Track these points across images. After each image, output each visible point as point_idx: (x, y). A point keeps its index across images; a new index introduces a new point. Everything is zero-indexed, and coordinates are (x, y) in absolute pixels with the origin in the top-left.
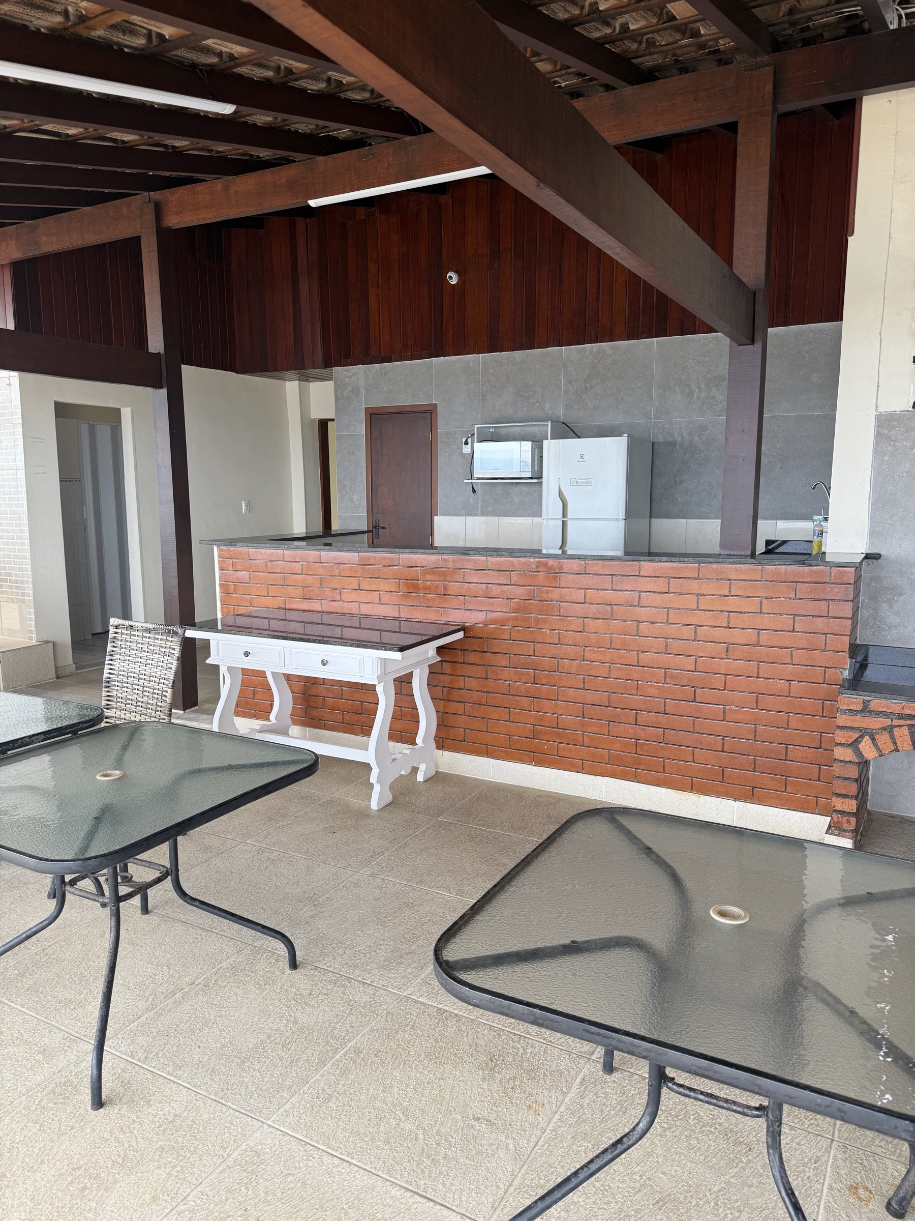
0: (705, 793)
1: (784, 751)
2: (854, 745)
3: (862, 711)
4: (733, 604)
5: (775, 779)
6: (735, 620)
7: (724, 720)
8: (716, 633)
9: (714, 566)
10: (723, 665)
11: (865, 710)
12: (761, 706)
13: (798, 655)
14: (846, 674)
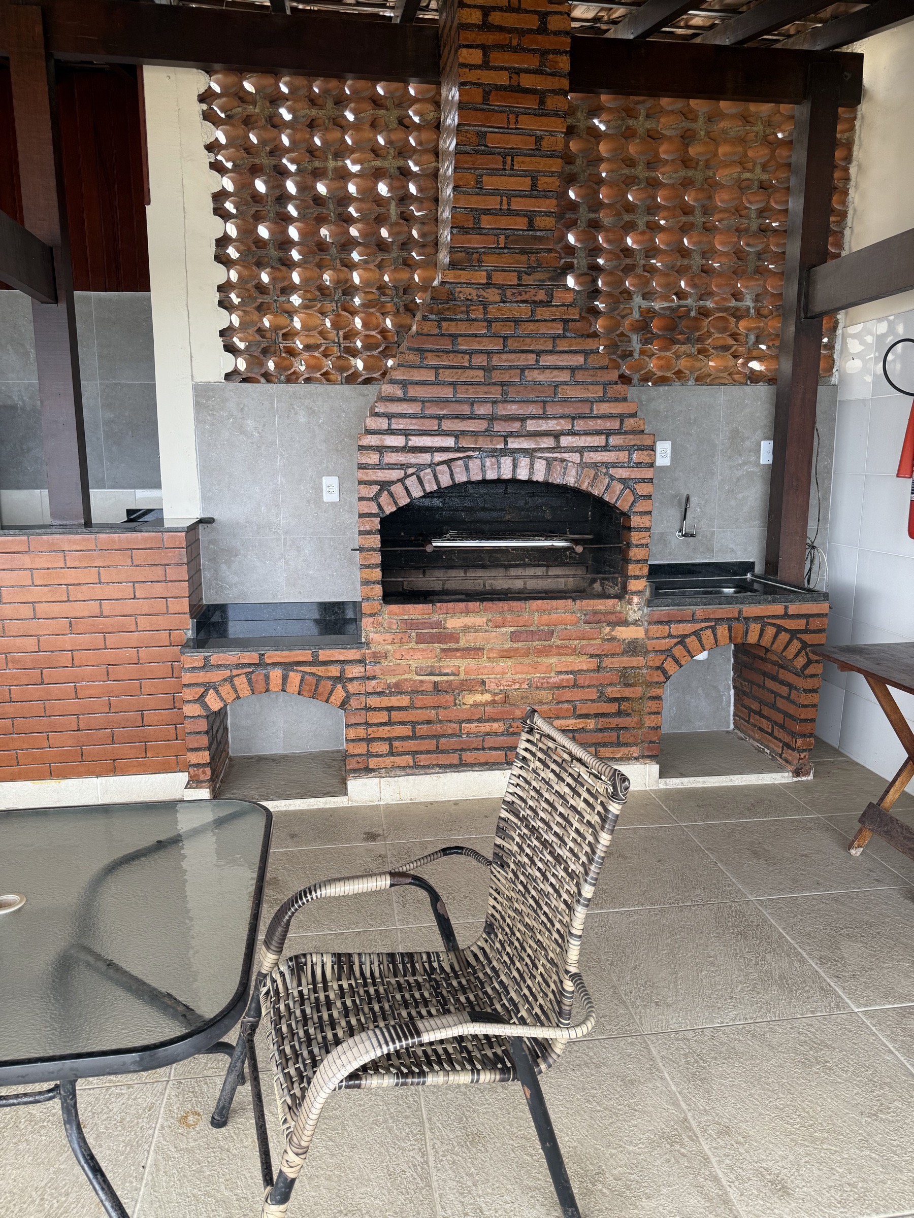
0: (65, 777)
1: (139, 718)
2: (201, 700)
3: (204, 667)
4: (71, 576)
5: (135, 747)
6: (75, 593)
7: (77, 698)
8: (56, 609)
9: (45, 537)
10: (68, 641)
11: (207, 665)
12: (112, 677)
13: (143, 622)
14: (190, 634)
